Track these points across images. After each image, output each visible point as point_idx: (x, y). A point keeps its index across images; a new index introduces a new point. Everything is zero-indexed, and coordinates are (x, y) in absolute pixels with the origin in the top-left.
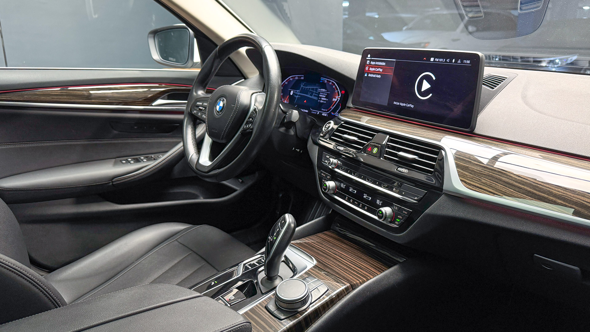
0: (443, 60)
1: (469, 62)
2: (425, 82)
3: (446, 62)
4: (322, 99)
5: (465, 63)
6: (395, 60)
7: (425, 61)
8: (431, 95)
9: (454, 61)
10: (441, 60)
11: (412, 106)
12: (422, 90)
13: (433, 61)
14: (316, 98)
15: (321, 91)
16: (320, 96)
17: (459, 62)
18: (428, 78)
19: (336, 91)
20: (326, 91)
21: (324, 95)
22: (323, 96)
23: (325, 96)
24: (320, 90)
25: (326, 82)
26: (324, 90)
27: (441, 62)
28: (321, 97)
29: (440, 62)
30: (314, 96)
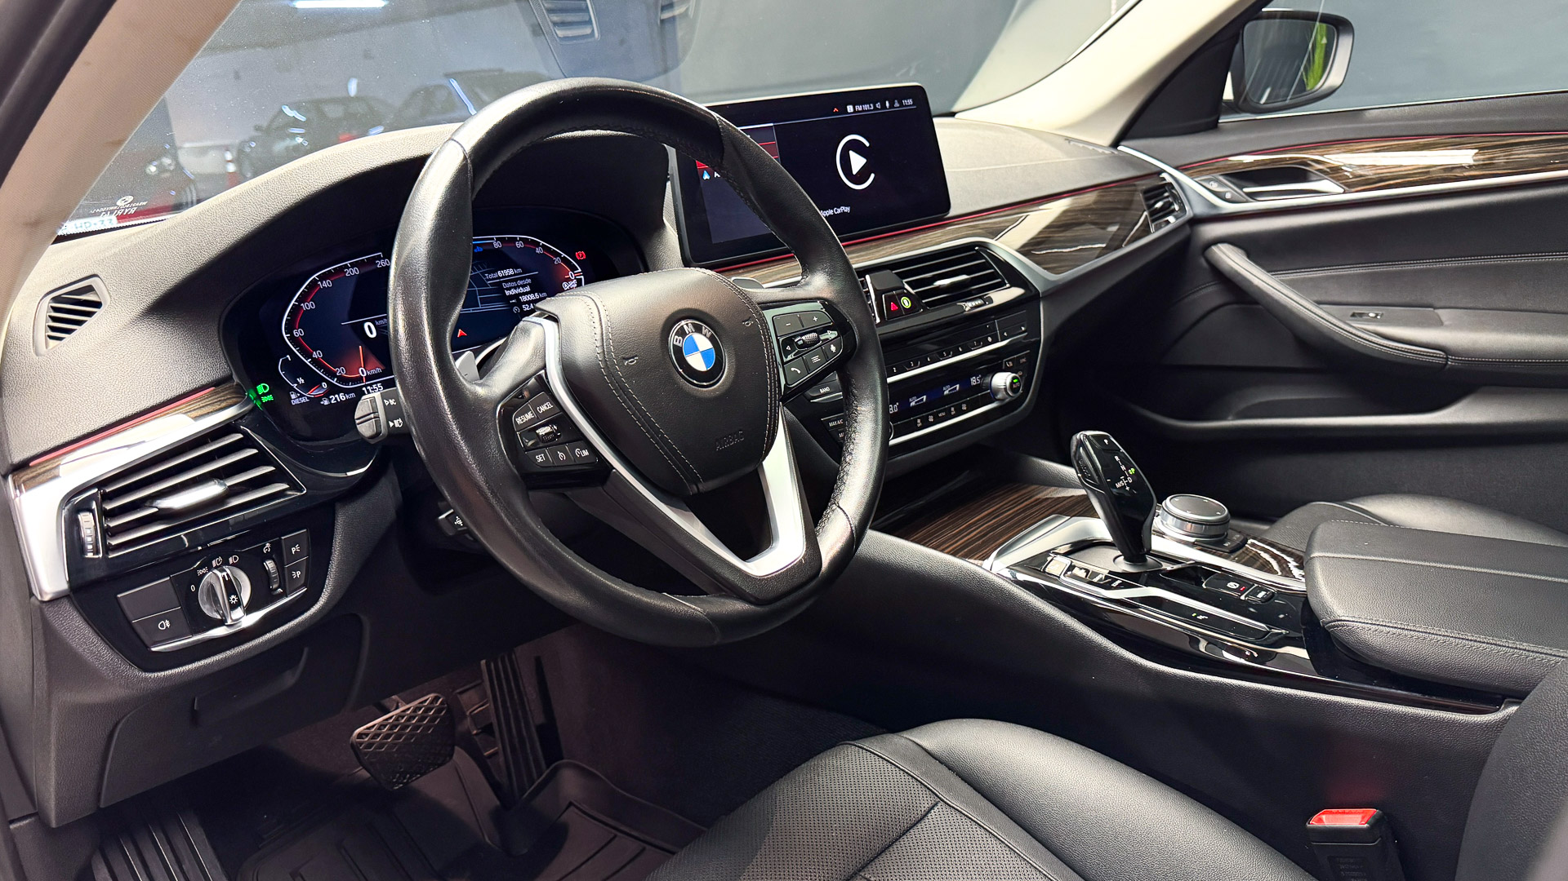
0: (870, 107)
1: (910, 102)
2: (853, 155)
3: (875, 108)
4: (524, 298)
5: (906, 106)
6: (772, 124)
7: (836, 114)
8: (873, 176)
9: (887, 104)
10: (866, 107)
11: (847, 209)
12: (854, 173)
13: (852, 111)
14: (498, 307)
15: (499, 278)
16: (507, 293)
17: (897, 105)
18: (855, 146)
19: (557, 260)
20: (520, 270)
21: (524, 286)
22: (521, 290)
23: (528, 289)
24: (491, 276)
25: (497, 245)
26: (511, 272)
27: (868, 111)
28: (517, 296)
29: (865, 111)
30: (484, 301)
